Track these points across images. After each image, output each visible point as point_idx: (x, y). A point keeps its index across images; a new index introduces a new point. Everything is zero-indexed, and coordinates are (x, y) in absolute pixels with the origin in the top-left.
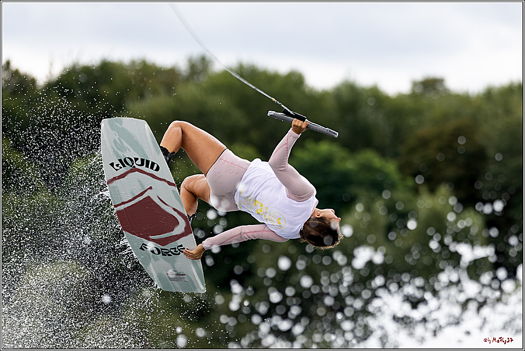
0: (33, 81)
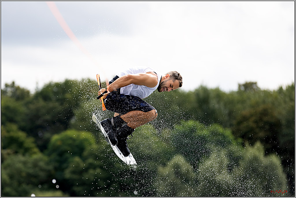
0: (28, 92)
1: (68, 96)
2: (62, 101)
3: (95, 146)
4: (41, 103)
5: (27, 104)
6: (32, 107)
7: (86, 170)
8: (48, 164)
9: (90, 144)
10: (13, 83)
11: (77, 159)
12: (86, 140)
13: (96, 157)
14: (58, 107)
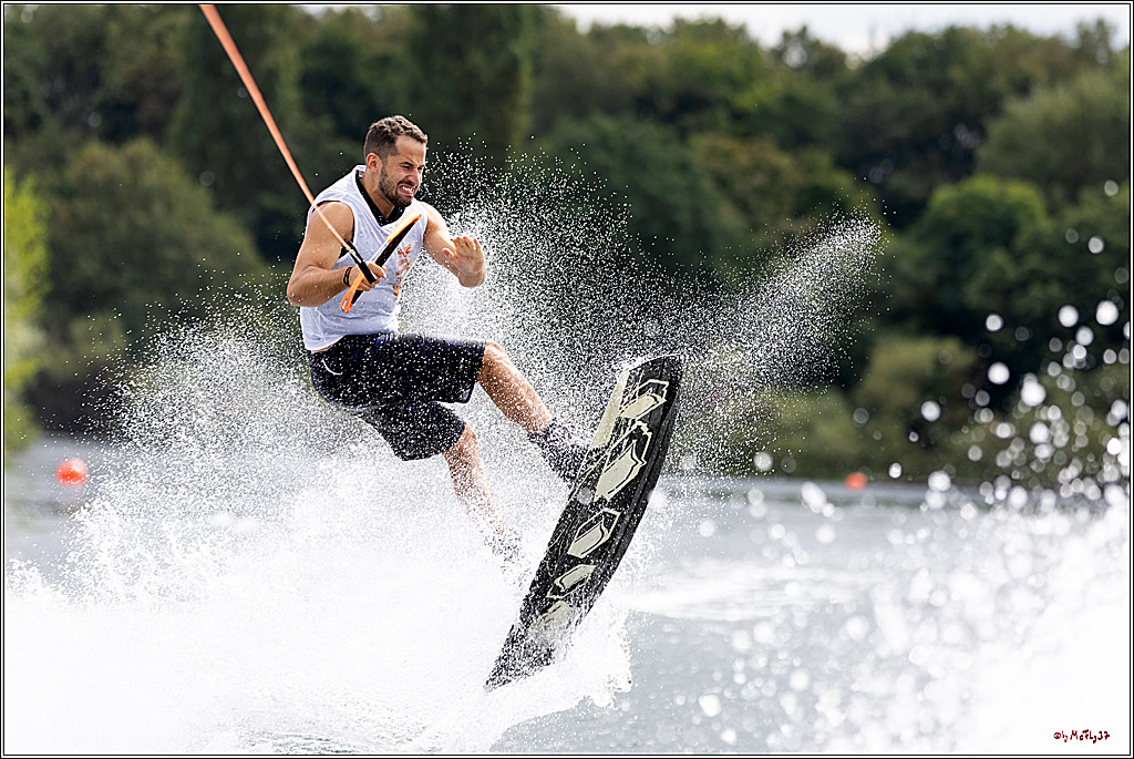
1: (957, 74)
2: (940, 87)
3: (1044, 224)
4: (884, 90)
5: (843, 92)
6: (858, 100)
7: (1023, 285)
8: (921, 264)
9: (1032, 217)
10: (804, 30)
11: (999, 257)
12: (1021, 205)
13: (1050, 254)
14: (930, 104)
